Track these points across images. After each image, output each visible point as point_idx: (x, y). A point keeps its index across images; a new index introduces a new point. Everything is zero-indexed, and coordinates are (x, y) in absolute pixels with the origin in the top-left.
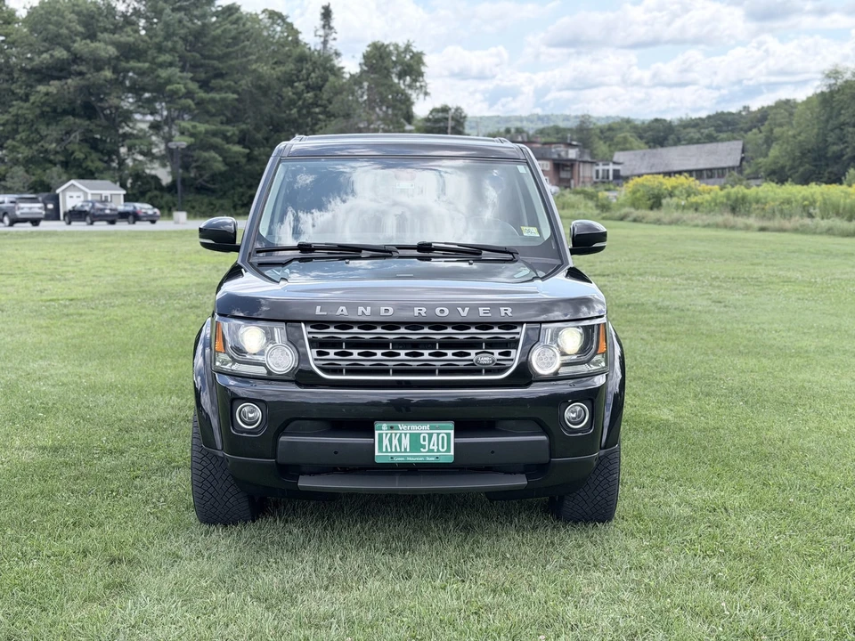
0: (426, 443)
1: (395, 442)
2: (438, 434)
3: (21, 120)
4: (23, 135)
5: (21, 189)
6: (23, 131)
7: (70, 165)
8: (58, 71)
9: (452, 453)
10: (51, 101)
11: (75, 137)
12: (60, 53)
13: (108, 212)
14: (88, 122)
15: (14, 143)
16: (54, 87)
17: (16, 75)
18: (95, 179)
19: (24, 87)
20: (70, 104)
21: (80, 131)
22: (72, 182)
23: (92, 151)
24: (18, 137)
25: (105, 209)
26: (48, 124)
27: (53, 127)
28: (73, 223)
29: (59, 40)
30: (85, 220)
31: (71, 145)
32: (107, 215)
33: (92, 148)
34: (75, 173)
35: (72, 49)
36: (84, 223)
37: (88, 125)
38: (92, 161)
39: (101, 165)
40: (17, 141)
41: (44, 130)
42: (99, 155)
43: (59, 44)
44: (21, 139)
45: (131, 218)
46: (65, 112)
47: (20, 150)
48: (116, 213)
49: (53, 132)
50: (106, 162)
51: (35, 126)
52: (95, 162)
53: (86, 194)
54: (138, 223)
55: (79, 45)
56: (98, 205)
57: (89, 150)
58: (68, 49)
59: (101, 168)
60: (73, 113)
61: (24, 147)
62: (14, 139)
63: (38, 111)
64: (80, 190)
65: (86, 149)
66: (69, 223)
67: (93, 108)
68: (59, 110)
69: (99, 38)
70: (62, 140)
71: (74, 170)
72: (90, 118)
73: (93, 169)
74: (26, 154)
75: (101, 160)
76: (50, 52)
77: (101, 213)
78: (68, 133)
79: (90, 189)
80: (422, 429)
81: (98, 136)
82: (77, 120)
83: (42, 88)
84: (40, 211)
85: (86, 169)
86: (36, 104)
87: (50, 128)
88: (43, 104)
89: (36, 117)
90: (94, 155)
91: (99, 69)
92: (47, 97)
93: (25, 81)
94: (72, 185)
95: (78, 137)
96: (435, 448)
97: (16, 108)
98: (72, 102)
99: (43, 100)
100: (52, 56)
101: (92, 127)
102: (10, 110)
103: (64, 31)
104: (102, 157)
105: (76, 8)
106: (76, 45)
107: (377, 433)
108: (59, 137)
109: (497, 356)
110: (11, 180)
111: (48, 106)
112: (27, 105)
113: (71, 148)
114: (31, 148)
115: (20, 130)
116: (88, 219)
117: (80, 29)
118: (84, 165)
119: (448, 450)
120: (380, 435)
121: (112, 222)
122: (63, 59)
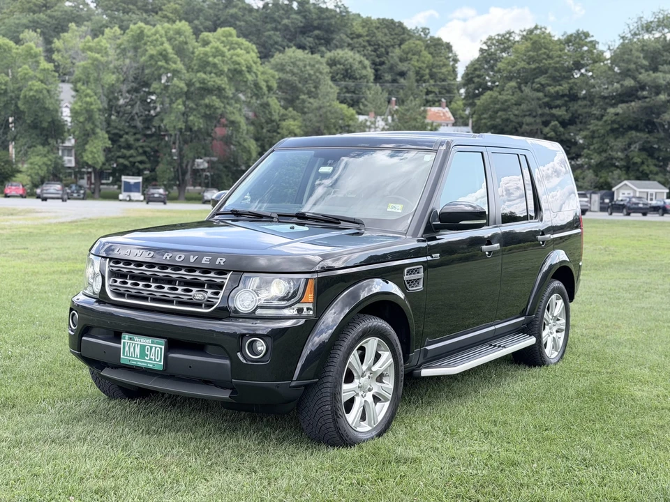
0: (149, 353)
1: (132, 349)
2: (156, 348)
3: (596, 135)
4: (596, 146)
5: (589, 187)
6: (597, 143)
7: (630, 169)
8: (627, 96)
9: (162, 363)
10: (619, 119)
11: (635, 148)
12: (629, 82)
13: (641, 206)
14: (647, 135)
15: (589, 152)
16: (620, 109)
17: (596, 101)
18: (649, 180)
19: (599, 110)
20: (634, 121)
21: (641, 142)
22: (626, 182)
23: (649, 158)
24: (592, 147)
25: (638, 204)
26: (616, 138)
27: (620, 139)
28: (614, 214)
29: (630, 73)
30: (622, 212)
31: (632, 153)
32: (641, 208)
33: (649, 155)
34: (633, 175)
35: (638, 79)
36: (622, 214)
37: (647, 138)
38: (648, 166)
39: (655, 169)
40: (591, 150)
41: (612, 142)
42: (655, 162)
43: (630, 76)
44: (594, 148)
45: (661, 211)
46: (630, 128)
47: (593, 157)
48: (648, 207)
49: (619, 143)
50: (661, 167)
51: (606, 139)
52: (650, 166)
53: (635, 191)
54: (666, 215)
55: (644, 76)
56: (634, 200)
57: (646, 157)
58: (634, 78)
59: (655, 172)
60: (636, 128)
61: (596, 154)
62: (589, 149)
63: (609, 127)
64: (631, 188)
65: (644, 155)
66: (611, 214)
67: (653, 124)
68: (625, 126)
69: (660, 69)
70: (625, 150)
71: (633, 173)
72: (649, 132)
73: (648, 172)
74: (596, 160)
75: (656, 165)
76: (621, 82)
77: (636, 206)
78: (629, 145)
79: (638, 188)
80: (146, 341)
81: (656, 146)
82: (638, 134)
83: (611, 110)
84: (587, 204)
85: (642, 172)
86: (607, 123)
87: (618, 140)
88: (613, 122)
89: (607, 132)
90: (650, 161)
91: (657, 94)
92: (616, 117)
93: (602, 105)
94: (626, 185)
95: (638, 147)
96: (153, 358)
97: (592, 125)
98: (635, 120)
99: (614, 118)
100: (622, 85)
101: (651, 139)
102: (588, 127)
103: (633, 66)
104: (657, 163)
105: (645, 48)
106: (640, 76)
107: (122, 341)
108: (623, 147)
109: (209, 294)
110: (582, 180)
111: (616, 123)
112: (600, 123)
113: (631, 155)
114: (601, 155)
115: (595, 142)
116: (625, 211)
117: (646, 63)
118: (641, 169)
119: (160, 361)
120: (124, 343)
121: (644, 214)
122: (631, 87)
